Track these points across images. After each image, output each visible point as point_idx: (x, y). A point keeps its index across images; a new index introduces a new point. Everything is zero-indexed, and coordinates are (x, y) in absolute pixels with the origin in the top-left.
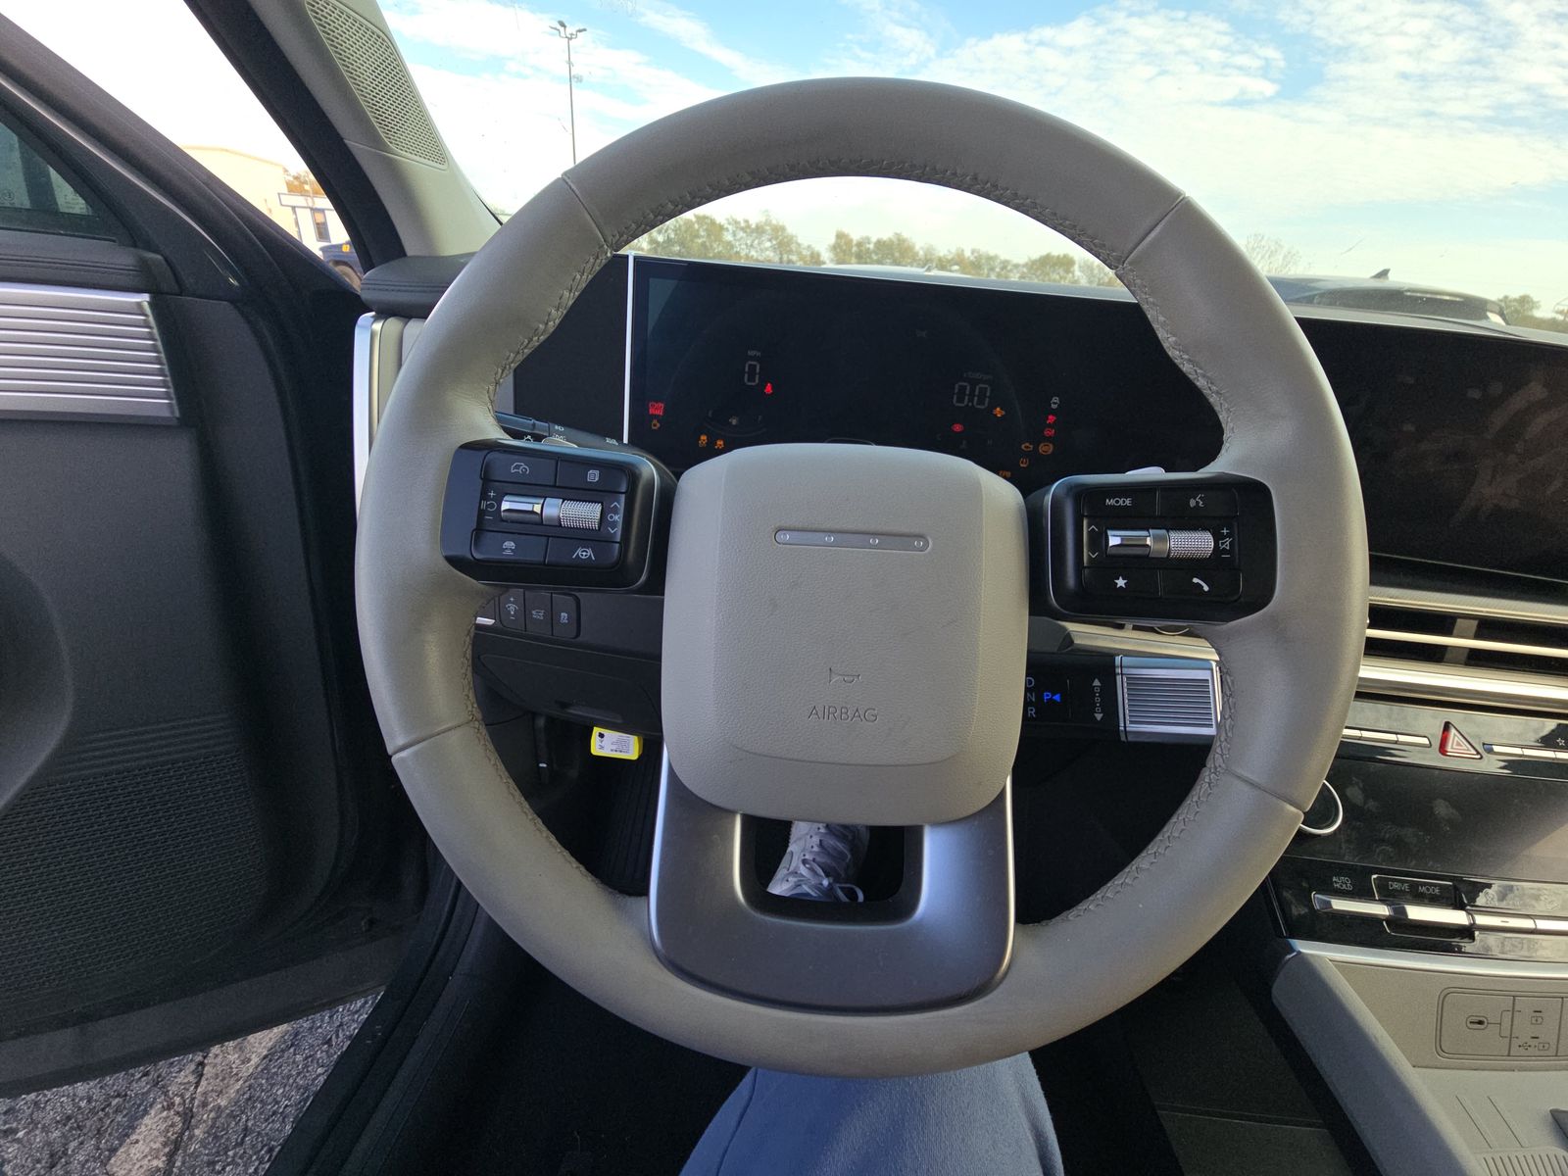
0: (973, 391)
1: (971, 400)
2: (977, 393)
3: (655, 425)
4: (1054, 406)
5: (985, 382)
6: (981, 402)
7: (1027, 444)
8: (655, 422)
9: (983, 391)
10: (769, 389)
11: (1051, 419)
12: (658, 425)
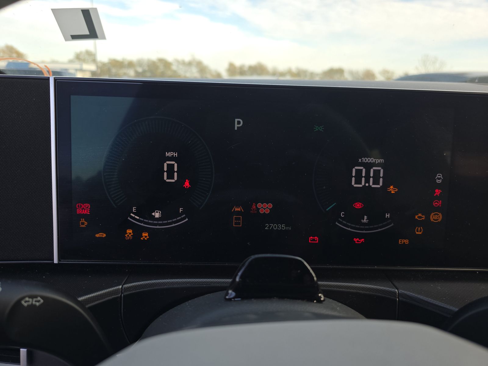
0: (368, 173)
1: (367, 181)
2: (372, 175)
3: (83, 224)
4: (438, 181)
5: (378, 165)
6: (376, 182)
7: (420, 215)
8: (83, 220)
9: (377, 172)
10: (187, 184)
11: (438, 192)
12: (86, 223)
